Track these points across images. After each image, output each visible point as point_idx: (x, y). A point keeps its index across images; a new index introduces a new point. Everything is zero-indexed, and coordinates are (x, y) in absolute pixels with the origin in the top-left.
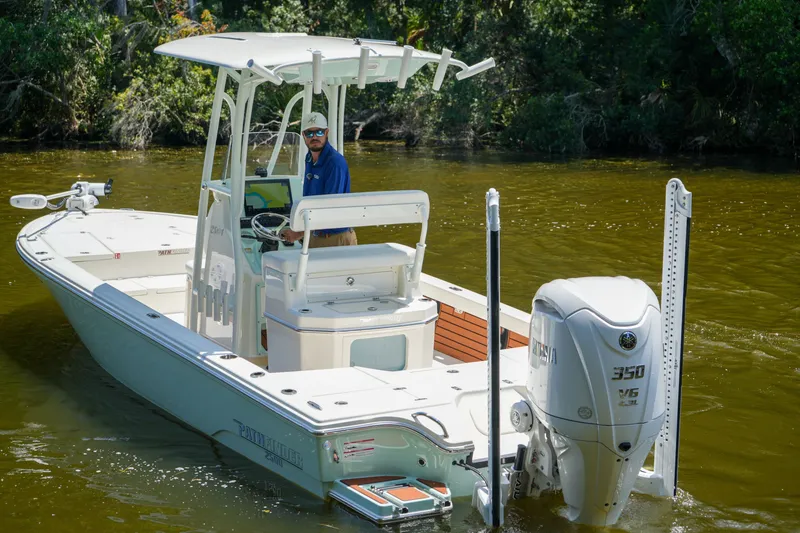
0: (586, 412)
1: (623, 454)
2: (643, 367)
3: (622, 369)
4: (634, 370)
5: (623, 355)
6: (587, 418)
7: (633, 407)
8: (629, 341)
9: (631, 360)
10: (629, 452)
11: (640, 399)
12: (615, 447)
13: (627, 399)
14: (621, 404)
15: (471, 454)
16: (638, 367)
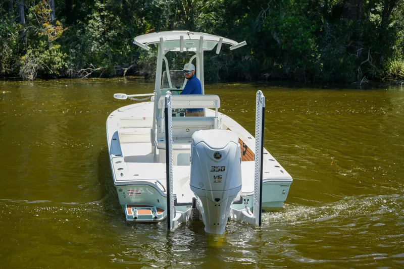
0: (202, 184)
1: (217, 203)
2: (224, 167)
3: (215, 167)
4: (220, 168)
5: (216, 161)
6: (202, 187)
7: (220, 183)
8: (218, 156)
9: (220, 163)
10: (220, 202)
11: (222, 180)
12: (214, 200)
13: (217, 180)
14: (215, 182)
15: (176, 199)
16: (222, 167)
